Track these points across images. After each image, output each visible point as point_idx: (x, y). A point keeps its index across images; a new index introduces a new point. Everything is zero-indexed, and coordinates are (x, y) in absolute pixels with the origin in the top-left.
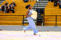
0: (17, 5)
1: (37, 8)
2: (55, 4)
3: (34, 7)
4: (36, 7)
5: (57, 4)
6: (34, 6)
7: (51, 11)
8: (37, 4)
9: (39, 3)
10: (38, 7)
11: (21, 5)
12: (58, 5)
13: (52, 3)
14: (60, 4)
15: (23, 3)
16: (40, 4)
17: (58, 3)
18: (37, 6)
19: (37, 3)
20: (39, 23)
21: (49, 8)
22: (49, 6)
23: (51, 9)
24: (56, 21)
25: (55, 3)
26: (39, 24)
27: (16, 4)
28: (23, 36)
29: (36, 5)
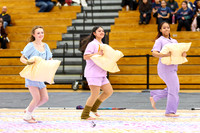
0: (16, 21)
1: (84, 31)
2: (145, 15)
3: (71, 28)
4: (78, 28)
5: (149, 15)
7: (131, 39)
8: (84, 18)
9: (89, 15)
10: (87, 28)
11: (29, 21)
12: (153, 19)
13: (132, 12)
14: (159, 16)
15: (36, 16)
16: (93, 18)
17: (154, 11)
18: (84, 25)
19: (82, 15)
21: (122, 31)
22: (124, 22)
23: (131, 33)
24: (148, 74)
25: (142, 12)
27: (12, 17)
29: (81, 21)
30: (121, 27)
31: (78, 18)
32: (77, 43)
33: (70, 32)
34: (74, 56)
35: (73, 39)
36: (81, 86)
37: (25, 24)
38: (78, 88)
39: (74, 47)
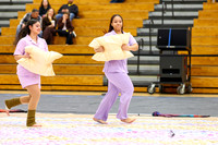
0: (85, 13)
1: (162, 25)
3: (148, 22)
4: (156, 22)
6: (152, 18)
8: (163, 10)
9: (169, 6)
10: (166, 22)
11: (99, 13)
16: (173, 10)
18: (163, 18)
19: (160, 6)
20: (169, 84)
22: (209, 15)
26: (167, 90)
27: (80, 7)
28: (108, 134)
29: (160, 14)
30: (205, 21)
31: (156, 10)
32: (155, 39)
33: (146, 26)
34: (151, 54)
35: (150, 35)
36: (158, 89)
37: (94, 16)
38: (154, 92)
39: (150, 44)
